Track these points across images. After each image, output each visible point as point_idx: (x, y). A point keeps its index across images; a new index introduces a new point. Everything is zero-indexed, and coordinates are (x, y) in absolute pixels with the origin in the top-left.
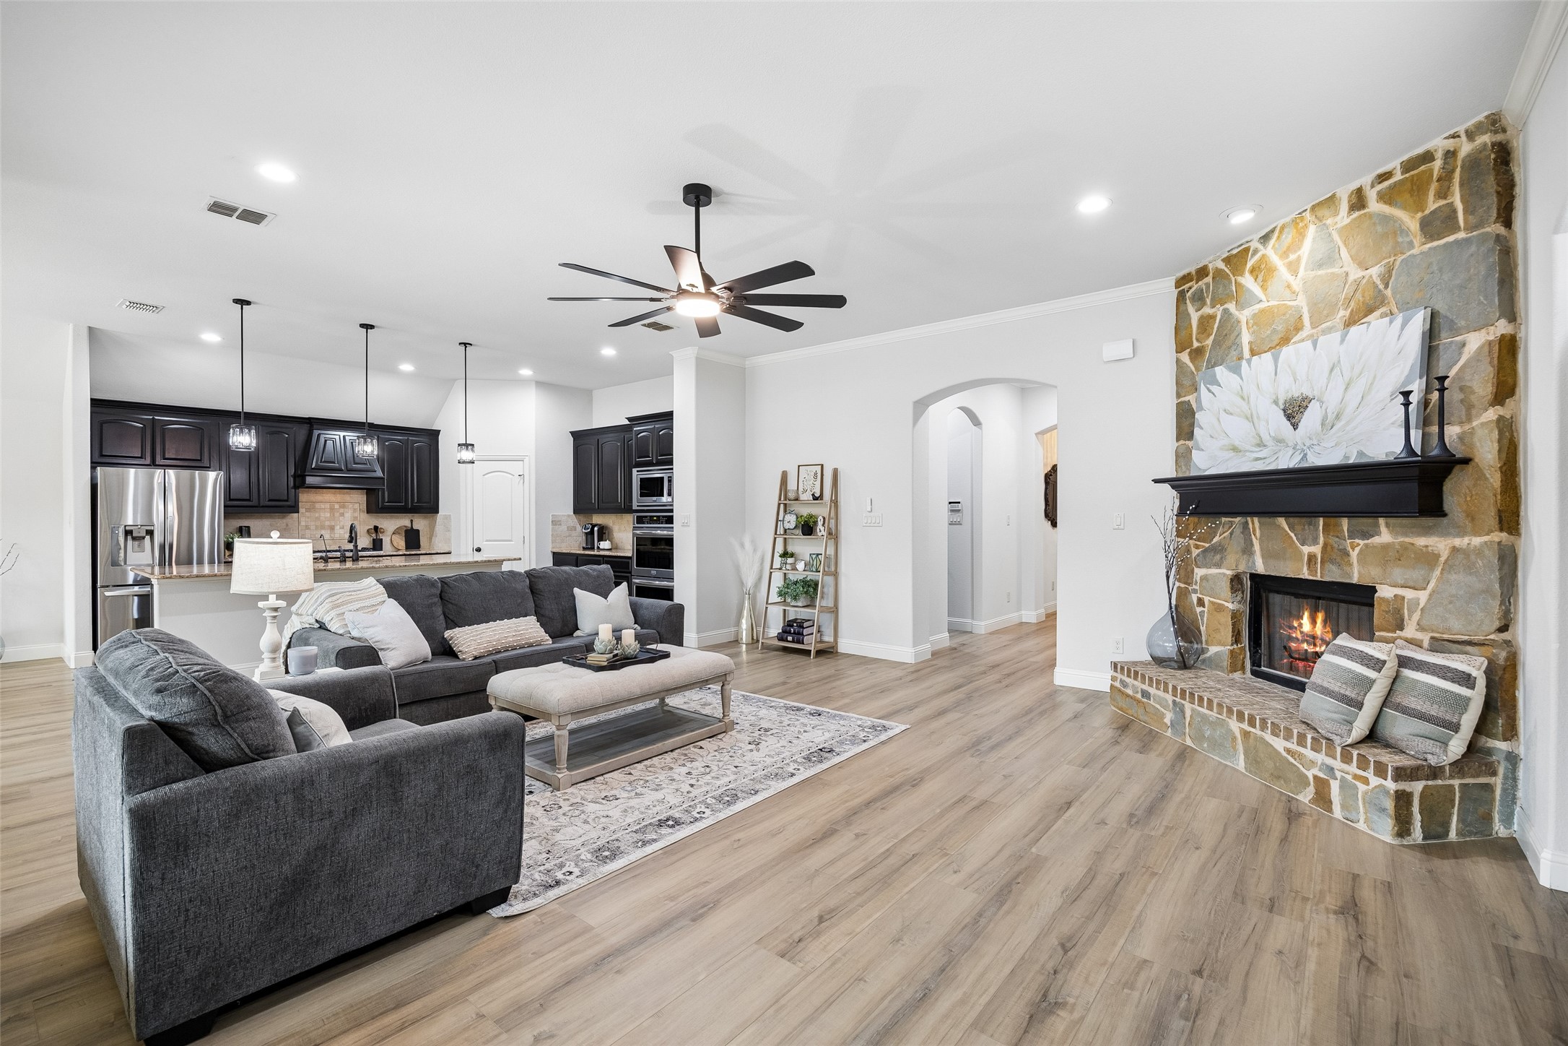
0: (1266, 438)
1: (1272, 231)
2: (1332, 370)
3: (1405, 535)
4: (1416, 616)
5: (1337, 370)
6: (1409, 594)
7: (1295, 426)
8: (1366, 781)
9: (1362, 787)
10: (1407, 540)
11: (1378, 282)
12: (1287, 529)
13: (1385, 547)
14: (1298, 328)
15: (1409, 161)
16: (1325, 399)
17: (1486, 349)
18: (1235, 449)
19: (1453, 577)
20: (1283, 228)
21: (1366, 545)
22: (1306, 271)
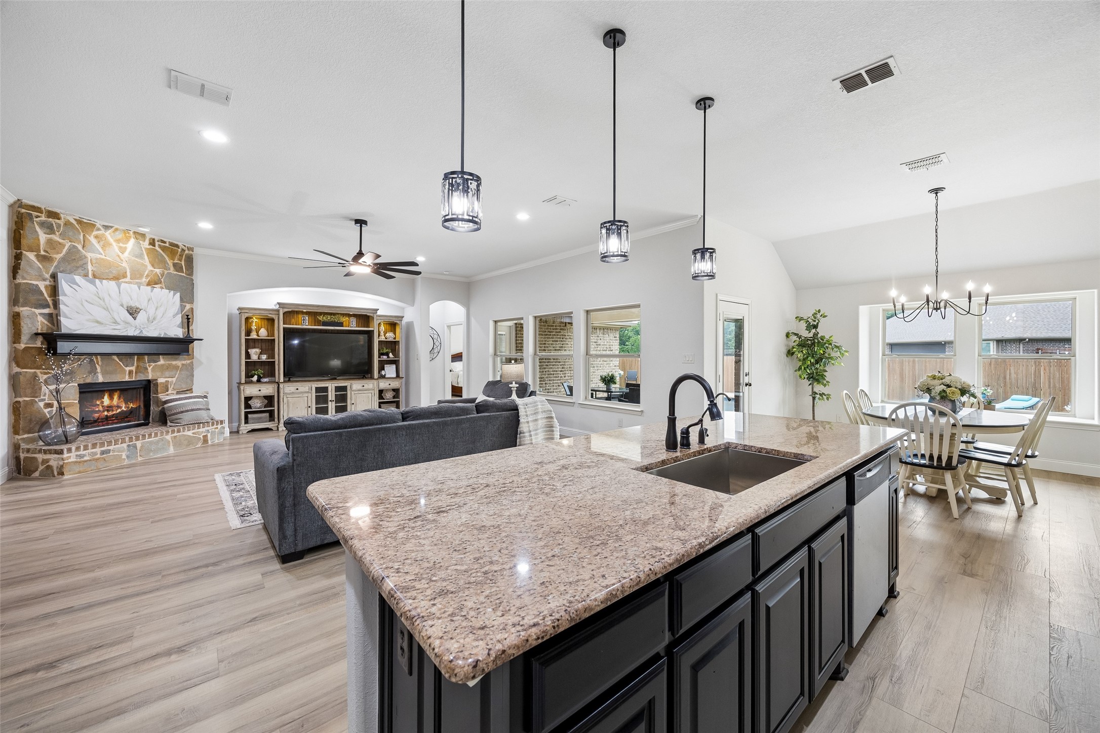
0: (118, 320)
1: (112, 227)
2: (149, 301)
3: (169, 361)
4: (172, 387)
5: (150, 301)
6: (170, 380)
7: (135, 318)
8: (217, 428)
9: (217, 430)
10: (170, 362)
11: (160, 275)
12: (118, 360)
13: (162, 365)
14: (125, 276)
15: (172, 243)
16: (147, 311)
17: (191, 310)
18: (98, 322)
19: (183, 372)
20: (117, 230)
21: (156, 365)
22: (129, 254)
